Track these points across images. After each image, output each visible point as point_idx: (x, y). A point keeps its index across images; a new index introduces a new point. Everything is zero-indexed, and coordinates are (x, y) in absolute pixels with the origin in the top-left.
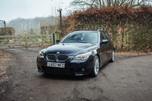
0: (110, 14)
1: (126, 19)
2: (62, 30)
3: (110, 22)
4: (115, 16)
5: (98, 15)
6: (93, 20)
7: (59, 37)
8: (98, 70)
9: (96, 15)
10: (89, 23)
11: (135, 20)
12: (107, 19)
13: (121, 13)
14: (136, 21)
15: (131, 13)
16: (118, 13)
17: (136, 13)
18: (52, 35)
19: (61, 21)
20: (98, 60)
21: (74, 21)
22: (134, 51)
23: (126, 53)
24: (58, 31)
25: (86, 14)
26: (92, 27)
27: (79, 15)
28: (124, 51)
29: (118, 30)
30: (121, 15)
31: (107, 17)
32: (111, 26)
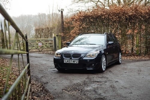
0: (118, 15)
1: (135, 20)
2: (64, 33)
3: (118, 23)
4: (124, 17)
5: (105, 16)
6: (100, 22)
7: (60, 41)
8: (105, 67)
9: (103, 16)
10: (95, 25)
11: (145, 21)
12: (115, 20)
13: (130, 14)
14: (147, 22)
15: (142, 13)
16: (127, 14)
17: (147, 13)
18: (53, 39)
19: (63, 22)
20: (105, 59)
21: (78, 22)
22: (145, 55)
23: (136, 57)
24: (60, 34)
25: (92, 16)
26: (99, 29)
27: (84, 17)
28: (134, 55)
29: (127, 32)
30: (130, 16)
31: (115, 18)
32: (120, 28)
